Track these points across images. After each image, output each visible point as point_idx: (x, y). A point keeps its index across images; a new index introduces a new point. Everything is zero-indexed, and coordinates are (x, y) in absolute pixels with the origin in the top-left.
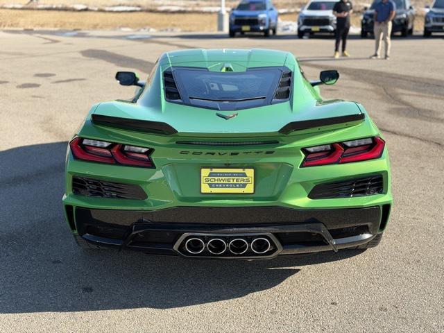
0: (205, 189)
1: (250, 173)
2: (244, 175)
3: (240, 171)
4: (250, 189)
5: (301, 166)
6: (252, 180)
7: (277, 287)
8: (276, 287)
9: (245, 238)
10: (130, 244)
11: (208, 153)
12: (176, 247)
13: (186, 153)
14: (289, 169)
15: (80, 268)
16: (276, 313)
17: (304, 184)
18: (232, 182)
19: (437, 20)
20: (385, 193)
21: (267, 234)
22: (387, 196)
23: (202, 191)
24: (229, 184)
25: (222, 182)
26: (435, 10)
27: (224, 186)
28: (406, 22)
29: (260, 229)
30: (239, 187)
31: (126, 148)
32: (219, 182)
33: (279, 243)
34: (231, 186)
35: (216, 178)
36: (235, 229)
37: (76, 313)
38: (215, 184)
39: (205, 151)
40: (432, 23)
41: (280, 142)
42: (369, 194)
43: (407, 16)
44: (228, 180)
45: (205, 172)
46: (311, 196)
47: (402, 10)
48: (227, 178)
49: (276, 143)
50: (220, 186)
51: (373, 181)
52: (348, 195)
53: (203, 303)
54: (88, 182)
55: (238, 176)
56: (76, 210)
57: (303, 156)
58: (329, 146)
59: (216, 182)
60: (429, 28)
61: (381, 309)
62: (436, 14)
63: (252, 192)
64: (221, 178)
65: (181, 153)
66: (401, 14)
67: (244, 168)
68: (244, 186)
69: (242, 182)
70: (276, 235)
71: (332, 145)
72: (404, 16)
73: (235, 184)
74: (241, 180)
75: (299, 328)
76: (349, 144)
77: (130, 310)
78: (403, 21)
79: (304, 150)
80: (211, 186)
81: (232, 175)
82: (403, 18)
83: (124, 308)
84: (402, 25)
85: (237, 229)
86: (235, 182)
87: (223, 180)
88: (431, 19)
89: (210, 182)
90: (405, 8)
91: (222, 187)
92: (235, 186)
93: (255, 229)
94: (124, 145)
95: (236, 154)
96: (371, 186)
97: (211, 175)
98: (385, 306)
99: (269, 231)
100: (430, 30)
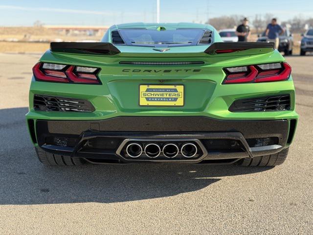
0: (143, 102)
1: (180, 89)
2: (176, 90)
3: (172, 87)
4: (180, 102)
5: (224, 83)
6: (182, 95)
7: (203, 190)
8: (201, 190)
9: (176, 143)
10: (81, 151)
11: (145, 71)
12: (118, 152)
13: (127, 71)
14: (213, 85)
15: (40, 177)
16: (202, 206)
17: (225, 98)
18: (165, 96)
19: (309, 43)
20: (293, 110)
21: (195, 140)
22: (294, 112)
23: (141, 104)
24: (163, 98)
25: (157, 96)
26: (308, 37)
27: (159, 100)
28: (287, 45)
29: (188, 135)
30: (172, 101)
31: (78, 69)
32: (155, 96)
33: (205, 149)
34: (164, 99)
35: (152, 93)
36: (168, 135)
37: (33, 205)
38: (152, 98)
39: (143, 69)
40: (306, 46)
41: (205, 63)
42: (279, 110)
43: (288, 41)
44: (162, 95)
45: (143, 88)
46: (231, 109)
47: (284, 37)
48: (161, 93)
49: (202, 63)
50: (156, 99)
51: (282, 99)
52: (262, 110)
53: (140, 199)
54: (46, 99)
55: (171, 92)
56: (37, 122)
57: (225, 75)
58: (246, 68)
59: (152, 96)
60: (304, 49)
61: (291, 204)
62: (309, 39)
63: (182, 105)
64: (156, 93)
65: (123, 71)
66: (284, 39)
67: (175, 85)
68: (175, 99)
69: (174, 97)
70: (202, 141)
71: (249, 67)
72: (286, 41)
73: (168, 98)
74: (173, 95)
75: (222, 216)
76: (262, 67)
77: (79, 204)
78: (285, 45)
79: (225, 69)
80: (148, 99)
81: (166, 90)
82: (285, 42)
83: (74, 202)
84: (284, 47)
85: (170, 135)
86: (168, 96)
87: (158, 95)
88: (306, 43)
89: (147, 96)
90: (286, 35)
91: (157, 100)
92: (168, 99)
93: (184, 135)
94: (75, 67)
95: (169, 71)
96: (281, 103)
97: (148, 90)
98: (294, 202)
99: (196, 138)
100: (305, 50)
